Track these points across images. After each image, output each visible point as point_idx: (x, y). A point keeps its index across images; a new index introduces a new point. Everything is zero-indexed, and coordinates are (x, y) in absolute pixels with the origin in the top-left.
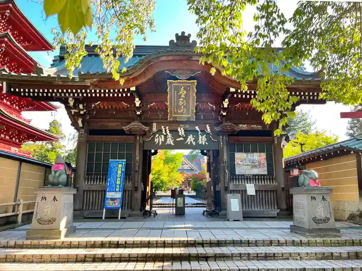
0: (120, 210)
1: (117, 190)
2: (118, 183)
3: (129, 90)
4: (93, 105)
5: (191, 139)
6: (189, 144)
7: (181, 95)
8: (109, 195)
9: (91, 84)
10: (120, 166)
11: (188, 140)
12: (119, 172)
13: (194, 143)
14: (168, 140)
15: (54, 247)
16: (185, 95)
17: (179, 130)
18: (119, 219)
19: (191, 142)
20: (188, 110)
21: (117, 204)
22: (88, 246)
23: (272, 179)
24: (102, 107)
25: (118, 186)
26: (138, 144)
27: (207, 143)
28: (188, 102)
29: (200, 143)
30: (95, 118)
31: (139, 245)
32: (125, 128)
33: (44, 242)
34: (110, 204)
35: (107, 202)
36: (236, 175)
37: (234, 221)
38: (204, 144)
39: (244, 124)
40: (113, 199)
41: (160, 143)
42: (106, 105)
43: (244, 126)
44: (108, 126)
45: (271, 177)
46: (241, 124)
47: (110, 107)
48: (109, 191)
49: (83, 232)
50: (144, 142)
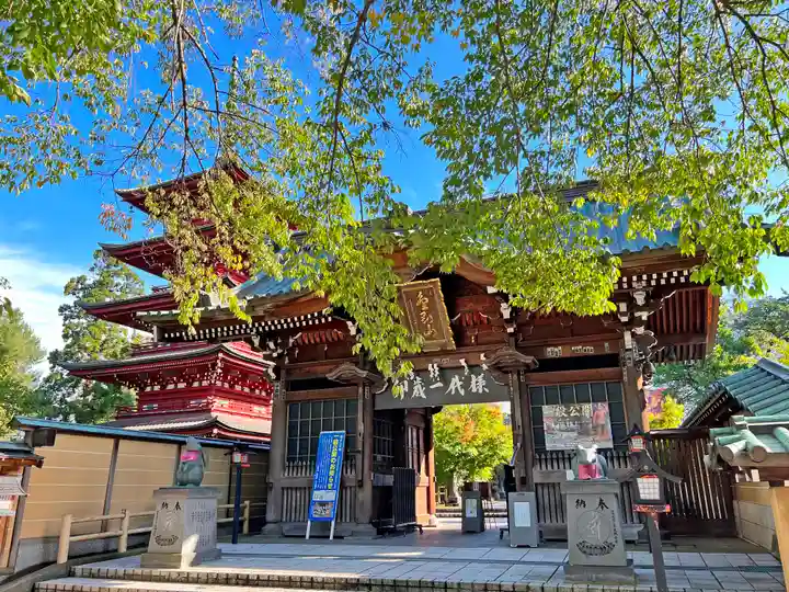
0: (333, 523)
1: (330, 486)
2: (332, 473)
3: (320, 313)
4: (291, 341)
5: (456, 383)
6: (453, 393)
7: (421, 306)
8: (317, 495)
9: (265, 312)
10: (335, 442)
11: (452, 387)
12: (334, 454)
13: (462, 392)
14: (416, 388)
15: (169, 580)
16: (428, 305)
17: (430, 368)
18: (331, 538)
19: (456, 389)
20: (440, 330)
21: (329, 512)
22: (210, 580)
23: (625, 457)
24: (307, 342)
25: (331, 480)
26: (360, 402)
27: (487, 390)
28: (436, 317)
29: (474, 390)
30: (297, 361)
31: (277, 583)
32: (331, 376)
33: (156, 572)
34: (317, 512)
35: (313, 508)
36: (546, 452)
37: (519, 547)
38: (481, 391)
39: (556, 346)
40: (323, 504)
41: (402, 396)
42: (311, 338)
43: (556, 350)
44: (315, 373)
45: (621, 454)
46: (550, 346)
47: (318, 340)
48: (318, 489)
49: (230, 559)
50: (374, 396)
